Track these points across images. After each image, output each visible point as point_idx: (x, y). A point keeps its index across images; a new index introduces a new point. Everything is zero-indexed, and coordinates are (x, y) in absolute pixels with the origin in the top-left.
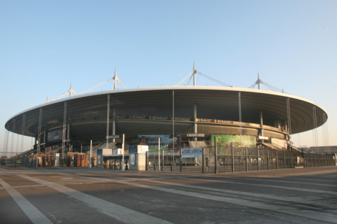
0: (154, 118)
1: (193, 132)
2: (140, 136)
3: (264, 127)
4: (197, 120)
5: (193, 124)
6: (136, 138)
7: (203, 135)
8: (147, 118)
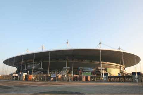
0: (85, 60)
1: (100, 67)
2: (80, 68)
3: (122, 66)
4: (101, 62)
5: (100, 64)
6: (78, 69)
7: (104, 68)
8: (82, 60)
